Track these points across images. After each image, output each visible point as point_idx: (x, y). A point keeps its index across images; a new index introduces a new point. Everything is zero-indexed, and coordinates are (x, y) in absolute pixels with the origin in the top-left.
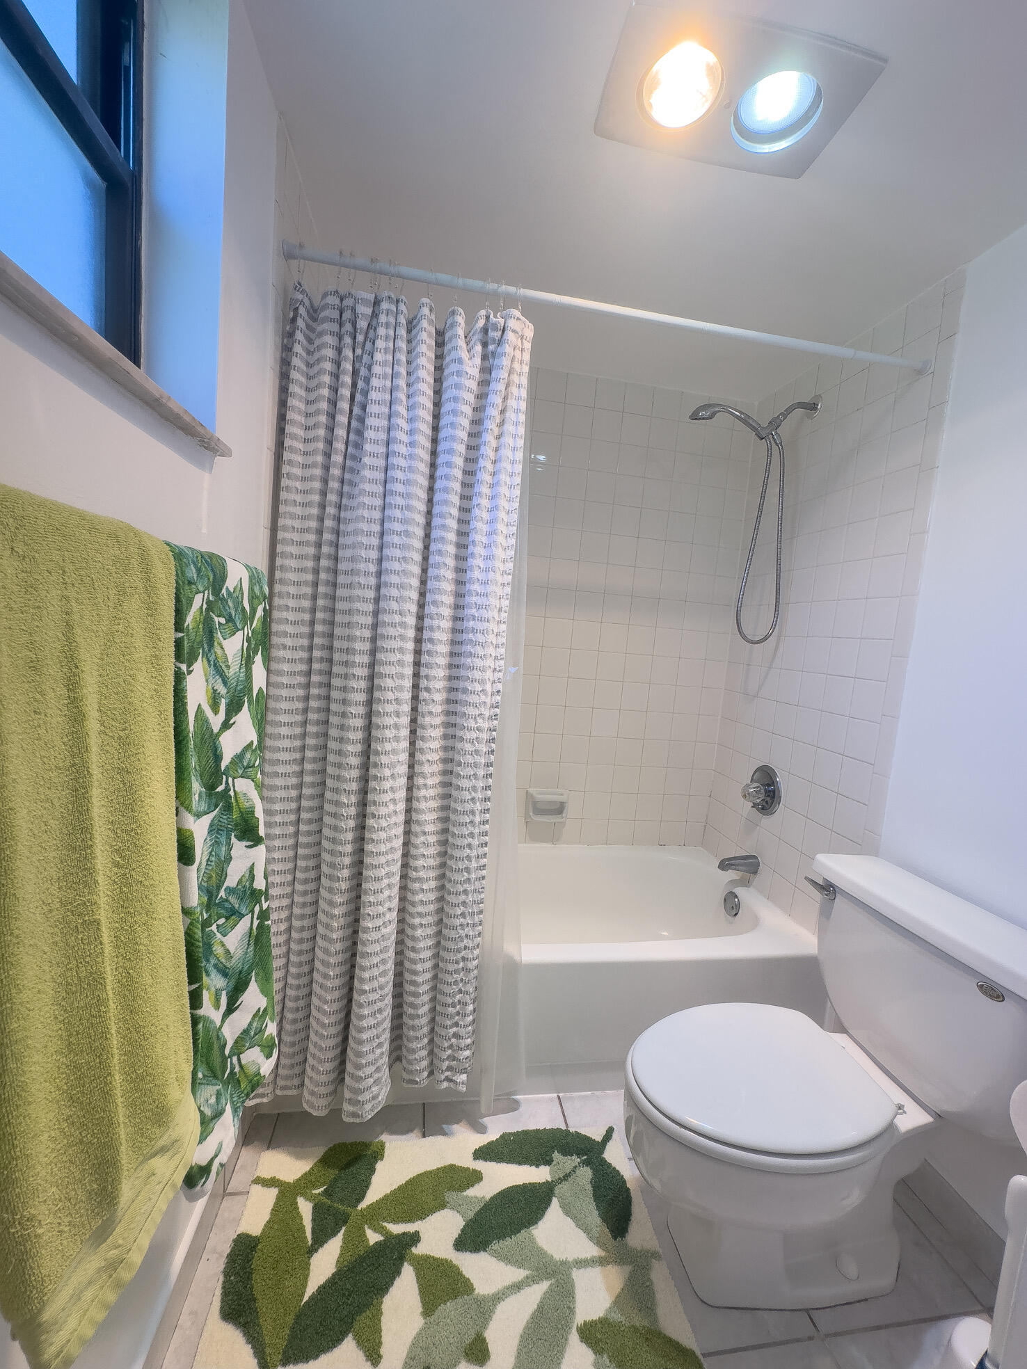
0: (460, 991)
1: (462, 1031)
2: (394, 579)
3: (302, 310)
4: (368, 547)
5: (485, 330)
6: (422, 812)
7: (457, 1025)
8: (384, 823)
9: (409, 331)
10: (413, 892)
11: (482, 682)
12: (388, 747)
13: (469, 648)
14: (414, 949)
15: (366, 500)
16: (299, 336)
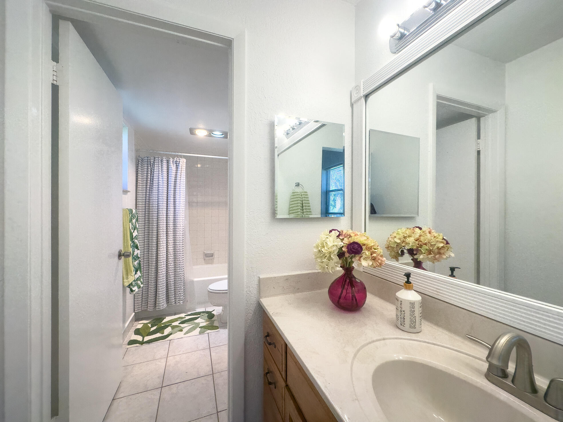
0: (180, 285)
1: (181, 292)
2: (161, 207)
3: (140, 161)
4: (156, 202)
5: (176, 161)
6: (170, 250)
7: (180, 291)
8: (161, 252)
9: (161, 162)
10: (169, 266)
11: (180, 224)
12: (161, 238)
13: (177, 218)
14: (170, 277)
15: (155, 194)
16: (140, 165)
